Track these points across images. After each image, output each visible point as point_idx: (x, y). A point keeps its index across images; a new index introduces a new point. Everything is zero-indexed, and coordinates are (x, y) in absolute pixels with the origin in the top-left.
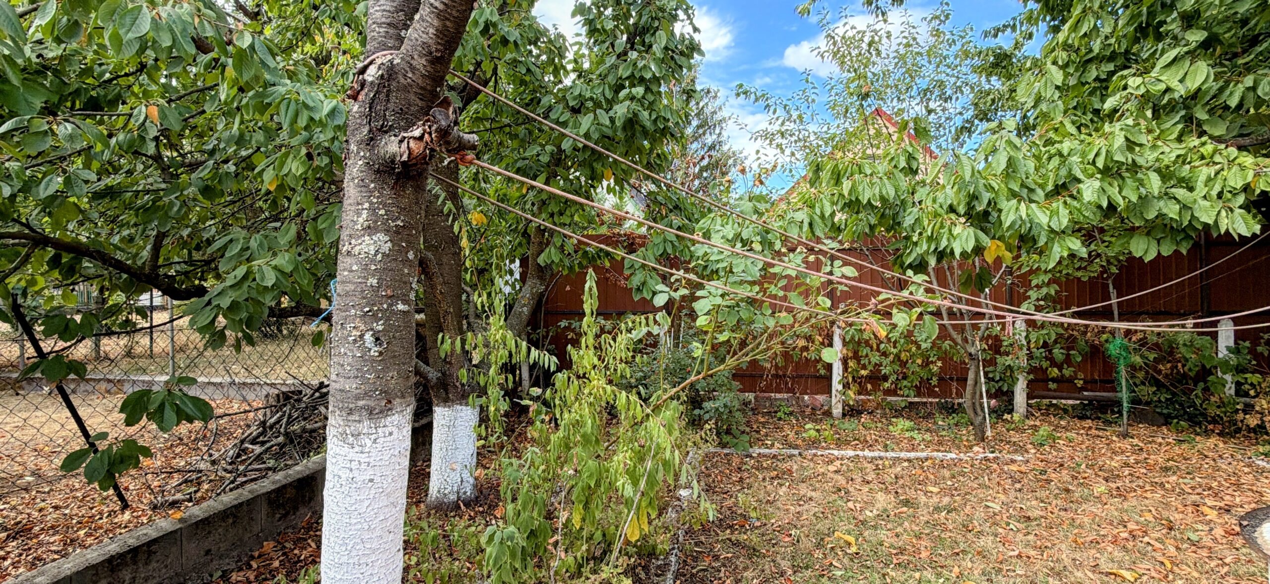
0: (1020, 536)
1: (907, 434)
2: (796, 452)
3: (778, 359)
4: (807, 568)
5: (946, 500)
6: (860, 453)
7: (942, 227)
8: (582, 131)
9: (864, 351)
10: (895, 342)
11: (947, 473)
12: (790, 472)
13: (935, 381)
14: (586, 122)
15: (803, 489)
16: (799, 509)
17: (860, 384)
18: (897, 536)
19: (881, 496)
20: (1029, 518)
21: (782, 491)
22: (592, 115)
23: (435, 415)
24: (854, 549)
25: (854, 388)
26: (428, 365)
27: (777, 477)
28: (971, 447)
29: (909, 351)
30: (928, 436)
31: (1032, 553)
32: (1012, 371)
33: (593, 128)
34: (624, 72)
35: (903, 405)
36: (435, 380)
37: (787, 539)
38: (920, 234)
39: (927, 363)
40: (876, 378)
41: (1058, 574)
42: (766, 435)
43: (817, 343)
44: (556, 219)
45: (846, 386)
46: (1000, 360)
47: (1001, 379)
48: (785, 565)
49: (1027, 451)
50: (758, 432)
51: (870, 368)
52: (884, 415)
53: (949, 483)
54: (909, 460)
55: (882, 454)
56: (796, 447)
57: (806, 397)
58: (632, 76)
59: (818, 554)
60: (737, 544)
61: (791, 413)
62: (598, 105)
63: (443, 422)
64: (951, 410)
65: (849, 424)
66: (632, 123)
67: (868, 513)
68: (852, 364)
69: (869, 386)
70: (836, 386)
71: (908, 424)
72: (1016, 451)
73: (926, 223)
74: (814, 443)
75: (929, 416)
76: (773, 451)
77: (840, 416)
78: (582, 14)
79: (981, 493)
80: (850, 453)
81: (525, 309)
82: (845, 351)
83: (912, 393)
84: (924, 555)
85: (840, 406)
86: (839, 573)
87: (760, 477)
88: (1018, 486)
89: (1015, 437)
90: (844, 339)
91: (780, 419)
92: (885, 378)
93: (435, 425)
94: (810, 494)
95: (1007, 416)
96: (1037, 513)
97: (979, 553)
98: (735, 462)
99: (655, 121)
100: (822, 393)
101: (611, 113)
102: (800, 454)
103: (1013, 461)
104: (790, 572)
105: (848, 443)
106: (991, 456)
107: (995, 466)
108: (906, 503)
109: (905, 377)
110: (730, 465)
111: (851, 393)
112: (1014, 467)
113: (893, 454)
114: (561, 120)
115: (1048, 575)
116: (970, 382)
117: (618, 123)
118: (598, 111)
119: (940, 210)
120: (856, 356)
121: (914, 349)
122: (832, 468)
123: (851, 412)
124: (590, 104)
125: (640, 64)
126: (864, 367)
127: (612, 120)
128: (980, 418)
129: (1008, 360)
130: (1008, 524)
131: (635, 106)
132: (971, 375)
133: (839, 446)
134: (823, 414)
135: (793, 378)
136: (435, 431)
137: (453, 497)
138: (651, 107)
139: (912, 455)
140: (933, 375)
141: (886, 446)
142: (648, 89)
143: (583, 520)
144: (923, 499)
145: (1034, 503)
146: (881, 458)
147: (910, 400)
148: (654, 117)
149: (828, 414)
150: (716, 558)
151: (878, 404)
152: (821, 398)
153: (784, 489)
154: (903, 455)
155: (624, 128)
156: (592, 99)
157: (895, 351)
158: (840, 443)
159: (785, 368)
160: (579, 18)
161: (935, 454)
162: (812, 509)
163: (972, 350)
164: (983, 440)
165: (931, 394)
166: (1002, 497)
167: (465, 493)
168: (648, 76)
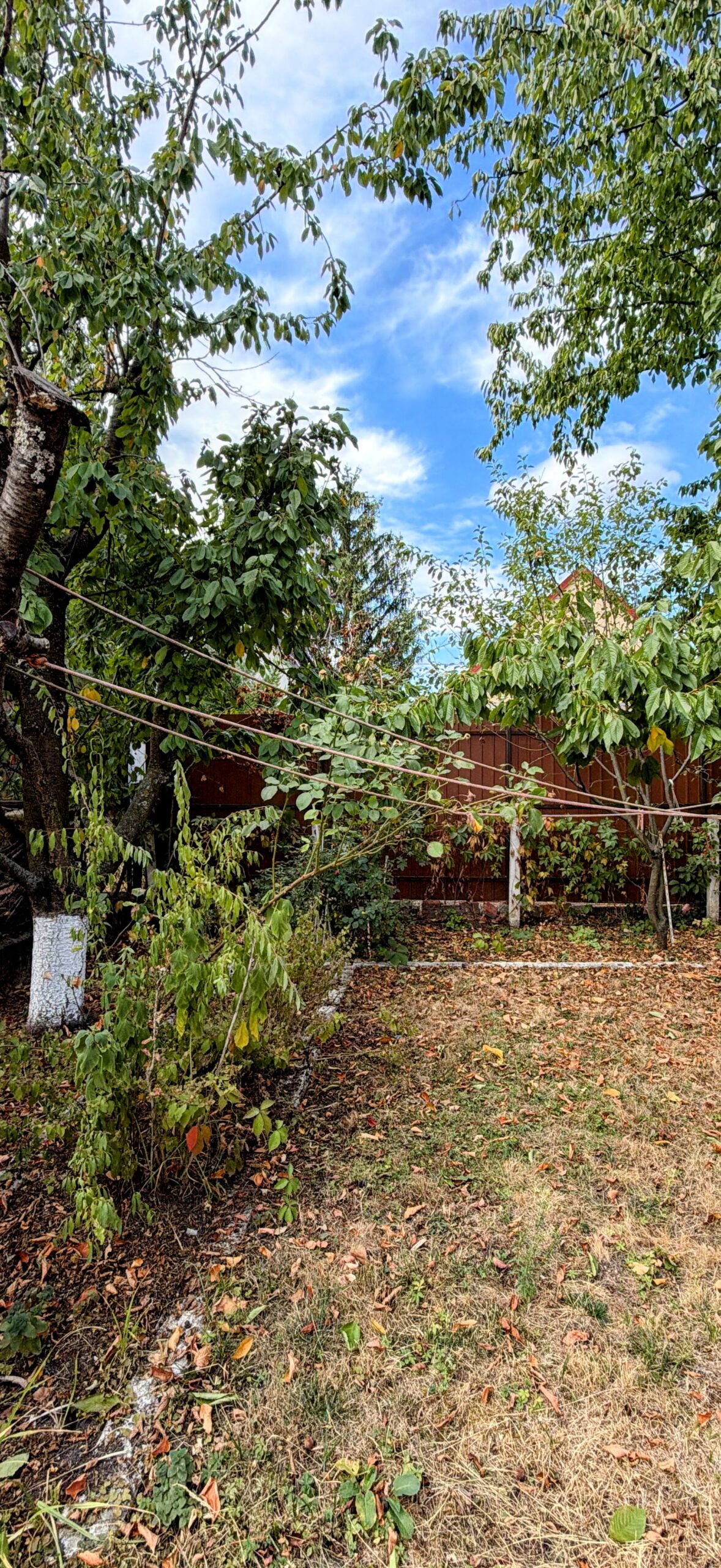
0: (676, 1043)
1: (586, 943)
2: (459, 964)
3: (447, 860)
4: (448, 1081)
5: (610, 1010)
6: (530, 964)
7: (594, 715)
8: (207, 599)
9: (544, 850)
10: (578, 840)
11: (617, 983)
12: (448, 986)
13: (621, 884)
14: (211, 589)
15: (460, 1004)
16: (450, 1024)
17: (539, 888)
18: (549, 1047)
19: (540, 1009)
20: (690, 1026)
21: (435, 1006)
22: (217, 583)
23: (36, 927)
24: (500, 1062)
25: (533, 892)
26: (27, 868)
27: (434, 991)
28: (651, 955)
29: (593, 850)
30: (607, 946)
31: (683, 1059)
32: (704, 873)
33: (219, 597)
34: (254, 535)
35: (587, 911)
36: (35, 886)
37: (431, 1054)
38: (574, 721)
39: (612, 865)
40: (557, 881)
41: (704, 1080)
42: (431, 946)
43: (491, 841)
44: (180, 698)
45: (524, 890)
46: (691, 859)
47: (692, 880)
48: (424, 1080)
49: (709, 959)
50: (422, 944)
51: (550, 869)
52: (567, 924)
53: (618, 993)
54: (581, 971)
55: (554, 964)
56: (462, 959)
57: (481, 904)
58: (262, 540)
59: (462, 1069)
60: (376, 1061)
61: (462, 923)
62: (222, 571)
63: (45, 934)
64: (637, 915)
65: (526, 934)
66: (262, 592)
67: (524, 1026)
68: (529, 865)
69: (550, 891)
70: (514, 890)
71: (589, 931)
72: (697, 959)
73: (578, 709)
74: (483, 955)
75: (615, 923)
76: (434, 964)
77: (518, 924)
78: (209, 465)
79: (647, 1003)
80: (519, 964)
81: (145, 803)
82: (522, 851)
83: (597, 898)
84: (573, 1065)
85: (517, 913)
86: (479, 1086)
87: (414, 991)
88: (689, 994)
89: (702, 943)
90: (521, 838)
91: (449, 929)
92: (567, 881)
93: (36, 938)
94: (466, 1007)
95: (696, 922)
96: (698, 1021)
97: (628, 1062)
98: (390, 976)
99: (291, 590)
100: (498, 899)
101: (239, 581)
102: (464, 967)
103: (691, 969)
104: (428, 1087)
105: (518, 954)
106: (669, 964)
107: (670, 974)
108: (567, 1015)
109: (589, 880)
110: (383, 979)
111: (529, 898)
112: (689, 975)
113: (566, 965)
114: (183, 587)
115: (693, 1080)
116: (652, 884)
117: (246, 593)
118: (224, 579)
119: (594, 697)
120: (535, 856)
121: (598, 847)
122: (495, 980)
123: (530, 920)
124: (214, 571)
125: (272, 526)
126: (544, 869)
127: (240, 587)
128: (663, 923)
129: (699, 860)
130: (667, 1032)
131: (265, 574)
132: (653, 876)
133: (508, 958)
134: (500, 922)
135: (465, 883)
136: (35, 945)
137: (57, 1021)
138: (284, 576)
139: (586, 965)
140: (619, 876)
141: (560, 956)
142: (281, 556)
143: (187, 1027)
144: (586, 1009)
145: (700, 1010)
146: (551, 969)
147: (595, 905)
148: (289, 586)
149: (505, 922)
150: (351, 1076)
151: (561, 911)
152: (497, 904)
153: (438, 1003)
154: (577, 965)
155: (254, 599)
156: (216, 565)
157: (577, 850)
158: (510, 955)
159: (456, 870)
160: (205, 469)
161: (611, 963)
162: (465, 1022)
163: (655, 849)
164: (666, 948)
165: (619, 899)
166: (669, 1006)
167: (71, 1016)
168: (281, 540)
